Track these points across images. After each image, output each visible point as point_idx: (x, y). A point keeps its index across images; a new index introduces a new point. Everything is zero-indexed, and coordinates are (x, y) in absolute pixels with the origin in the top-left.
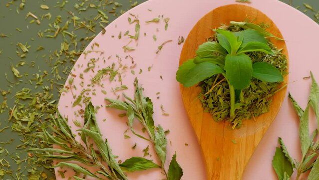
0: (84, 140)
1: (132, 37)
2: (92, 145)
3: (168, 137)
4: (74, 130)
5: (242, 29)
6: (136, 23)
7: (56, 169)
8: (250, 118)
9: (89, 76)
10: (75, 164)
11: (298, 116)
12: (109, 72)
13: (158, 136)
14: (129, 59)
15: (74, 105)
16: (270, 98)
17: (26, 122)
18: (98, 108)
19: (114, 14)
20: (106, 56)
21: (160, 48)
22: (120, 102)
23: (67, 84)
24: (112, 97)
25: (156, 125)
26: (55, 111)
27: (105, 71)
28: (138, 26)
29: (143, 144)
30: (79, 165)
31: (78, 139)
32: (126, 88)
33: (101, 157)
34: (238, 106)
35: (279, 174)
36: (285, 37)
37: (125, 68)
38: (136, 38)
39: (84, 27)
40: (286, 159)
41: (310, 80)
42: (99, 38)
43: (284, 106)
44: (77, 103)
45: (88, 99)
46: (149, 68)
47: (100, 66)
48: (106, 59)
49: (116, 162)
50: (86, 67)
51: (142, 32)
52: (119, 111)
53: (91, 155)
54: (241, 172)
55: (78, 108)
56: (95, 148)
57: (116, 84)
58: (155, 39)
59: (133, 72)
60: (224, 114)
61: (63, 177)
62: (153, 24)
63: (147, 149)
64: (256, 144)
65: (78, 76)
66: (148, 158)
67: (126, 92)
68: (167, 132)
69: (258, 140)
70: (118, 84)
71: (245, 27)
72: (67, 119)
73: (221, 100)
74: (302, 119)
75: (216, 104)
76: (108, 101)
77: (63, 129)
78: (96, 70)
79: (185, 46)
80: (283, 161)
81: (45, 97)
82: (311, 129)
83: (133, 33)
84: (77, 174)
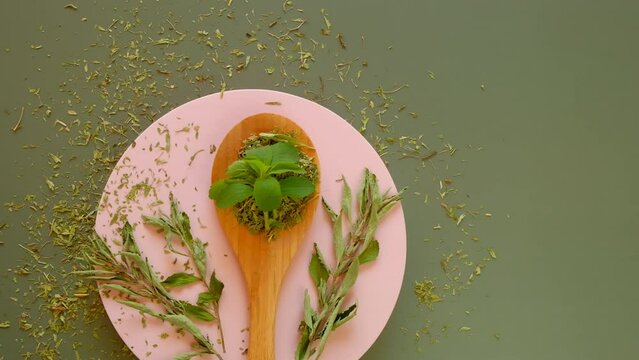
0: (124, 259)
1: (163, 149)
2: (133, 263)
3: (207, 249)
4: (115, 249)
6: (165, 134)
7: (100, 290)
8: (285, 228)
9: (123, 193)
10: (117, 286)
11: (332, 221)
12: (144, 187)
13: (197, 251)
14: (162, 174)
15: (112, 223)
16: (304, 208)
17: (67, 236)
18: (136, 225)
19: (147, 119)
20: (139, 170)
21: (193, 158)
22: (156, 219)
23: (101, 202)
24: (148, 213)
25: (194, 238)
26: (91, 232)
27: (138, 187)
28: (168, 137)
29: (182, 260)
30: (121, 284)
31: (119, 258)
32: (162, 203)
33: (144, 277)
34: (273, 221)
35: (316, 280)
37: (159, 181)
38: (168, 149)
39: (115, 132)
40: (322, 266)
41: (342, 182)
42: (129, 152)
43: (319, 213)
44: (114, 221)
45: (124, 217)
46: (183, 181)
47: (134, 181)
48: (139, 173)
49: (158, 281)
50: (119, 184)
51: (172, 144)
52: (158, 228)
53: (133, 274)
54: (279, 283)
55: (115, 226)
56: (135, 266)
57: (151, 199)
58: (187, 150)
59: (167, 186)
60: (259, 227)
61: (108, 296)
62: (184, 133)
63: (188, 263)
64: (292, 255)
65: (112, 193)
66: (189, 272)
67: (161, 206)
68: (206, 245)
69: (294, 250)
70: (154, 200)
71: (276, 139)
72: (105, 240)
73: (255, 216)
74: (335, 226)
75: (251, 218)
76: (146, 219)
77: (103, 250)
78: (130, 185)
79: (217, 156)
80: (319, 268)
81: (83, 208)
82: (344, 232)
83: (164, 144)
84: (121, 294)
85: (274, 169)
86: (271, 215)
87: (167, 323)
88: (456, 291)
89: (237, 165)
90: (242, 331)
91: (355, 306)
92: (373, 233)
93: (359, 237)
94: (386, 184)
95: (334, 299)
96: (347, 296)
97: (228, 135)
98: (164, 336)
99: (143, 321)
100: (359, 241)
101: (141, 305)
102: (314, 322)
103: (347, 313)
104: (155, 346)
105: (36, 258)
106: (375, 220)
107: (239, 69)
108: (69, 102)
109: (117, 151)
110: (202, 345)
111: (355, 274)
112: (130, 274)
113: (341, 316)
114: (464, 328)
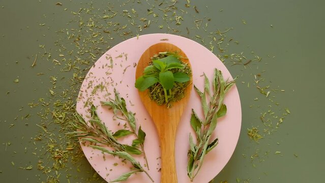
0: (92, 125)
1: (109, 67)
2: (97, 127)
3: (135, 117)
4: (87, 120)
5: (166, 56)
6: (110, 59)
7: (80, 142)
8: (176, 101)
9: (90, 91)
10: (89, 139)
11: (200, 97)
12: (101, 87)
13: (130, 117)
14: (110, 79)
15: (85, 107)
16: (185, 90)
17: (62, 118)
18: (97, 107)
19: (99, 54)
20: (97, 78)
21: (125, 70)
22: (108, 102)
23: (79, 96)
24: (104, 100)
25: (128, 111)
26: (74, 111)
27: (98, 87)
28: (112, 60)
29: (123, 122)
30: (91, 138)
32: (110, 94)
33: (103, 133)
34: (169, 97)
35: (195, 128)
36: (188, 57)
37: (108, 84)
38: (112, 67)
39: (83, 63)
40: (197, 120)
41: (204, 77)
42: (92, 69)
43: (193, 92)
44: (86, 105)
45: (91, 103)
46: (121, 82)
47: (95, 84)
48: (98, 80)
49: (111, 134)
50: (88, 86)
51: (114, 64)
52: (109, 107)
53: (97, 132)
54: (175, 130)
55: (87, 108)
56: (99, 128)
57: (105, 93)
58: (121, 66)
59: (112, 85)
60: (162, 101)
61: (84, 145)
62: (120, 58)
63: (126, 124)
64: (181, 115)
65: (84, 91)
66: (127, 129)
67: (110, 96)
68: (134, 114)
69: (181, 113)
70: (106, 93)
71: (167, 55)
72: (82, 115)
73: (160, 95)
74: (202, 98)
75: (158, 97)
76: (102, 102)
77: (81, 121)
78: (93, 87)
79: (137, 68)
80: (195, 121)
81: (69, 103)
82: (207, 102)
83: (109, 64)
84: (91, 143)
85: (169, 67)
86: (168, 94)
87: (117, 158)
88: (271, 132)
89: (148, 68)
90: (157, 159)
91: (217, 139)
92: (223, 100)
93: (215, 104)
94: (227, 76)
95: (205, 138)
96: (212, 135)
97: (143, 55)
98: (116, 164)
99: (104, 157)
100: (216, 106)
101: (102, 148)
102: (195, 150)
103: (213, 144)
104: (111, 170)
105: (46, 131)
106: (223, 93)
107: (145, 27)
109: (85, 72)
110: (136, 167)
111: (215, 123)
112: (96, 132)
113: (210, 146)
114: (277, 152)
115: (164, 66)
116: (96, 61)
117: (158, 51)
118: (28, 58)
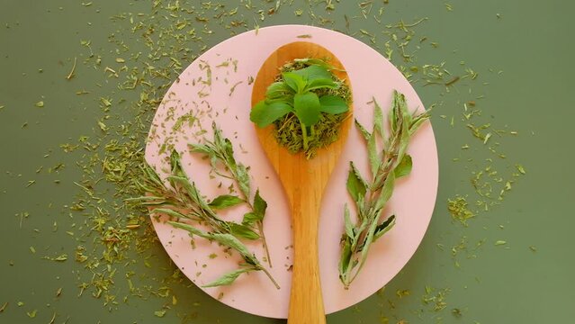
0: (173, 185)
1: (205, 83)
2: (181, 189)
3: (249, 173)
4: (163, 176)
5: (306, 66)
6: (207, 69)
7: (151, 216)
8: (323, 147)
9: (170, 125)
10: (168, 209)
11: (366, 140)
12: (188, 118)
13: (240, 174)
14: (205, 104)
16: (338, 127)
17: (119, 172)
18: (182, 153)
19: (187, 60)
20: (183, 103)
21: (232, 90)
22: (201, 146)
23: (150, 134)
24: (194, 142)
25: (237, 163)
26: (142, 161)
27: (184, 118)
28: (209, 71)
29: (227, 182)
30: (171, 209)
31: (168, 185)
32: (205, 132)
33: (192, 200)
34: (311, 139)
35: (353, 194)
36: (347, 68)
37: (202, 112)
38: (209, 83)
39: (159, 76)
40: (359, 181)
41: (373, 104)
42: (174, 87)
43: (352, 132)
44: (162, 151)
45: (172, 147)
46: (225, 111)
47: (179, 113)
48: (184, 106)
49: (205, 203)
50: (166, 116)
51: (213, 77)
52: (203, 155)
53: (182, 199)
54: (319, 198)
55: (163, 155)
56: (184, 191)
57: (196, 129)
58: (227, 82)
59: (210, 116)
60: (299, 146)
61: (159, 221)
62: (224, 68)
63: (232, 186)
64: (330, 171)
65: (160, 126)
66: (233, 194)
67: (205, 135)
68: (248, 168)
69: (331, 167)
70: (198, 129)
71: (309, 63)
72: (155, 168)
73: (294, 135)
74: (369, 143)
75: (290, 139)
76: (190, 146)
77: (153, 178)
78: (176, 118)
79: (254, 87)
80: (356, 183)
81: (133, 146)
82: (378, 150)
83: (205, 79)
84: (171, 217)
85: (312, 86)
86: (309, 133)
87: (215, 244)
88: (489, 207)
89: (275, 86)
90: (287, 248)
91: (393, 217)
92: (406, 147)
93: (391, 154)
94: (414, 104)
95: (372, 212)
96: (385, 208)
97: (264, 65)
98: (213, 256)
99: (192, 243)
100: (393, 157)
101: (190, 226)
102: (355, 235)
103: (386, 224)
104: (205, 266)
105: (91, 194)
106: (407, 135)
107: (270, 13)
108: (117, 50)
109: (161, 91)
110: (249, 262)
111: (391, 187)
112: (180, 198)
113: (380, 227)
114: (499, 242)
115: (302, 84)
116: (181, 71)
117: (292, 56)
118: (61, 63)
